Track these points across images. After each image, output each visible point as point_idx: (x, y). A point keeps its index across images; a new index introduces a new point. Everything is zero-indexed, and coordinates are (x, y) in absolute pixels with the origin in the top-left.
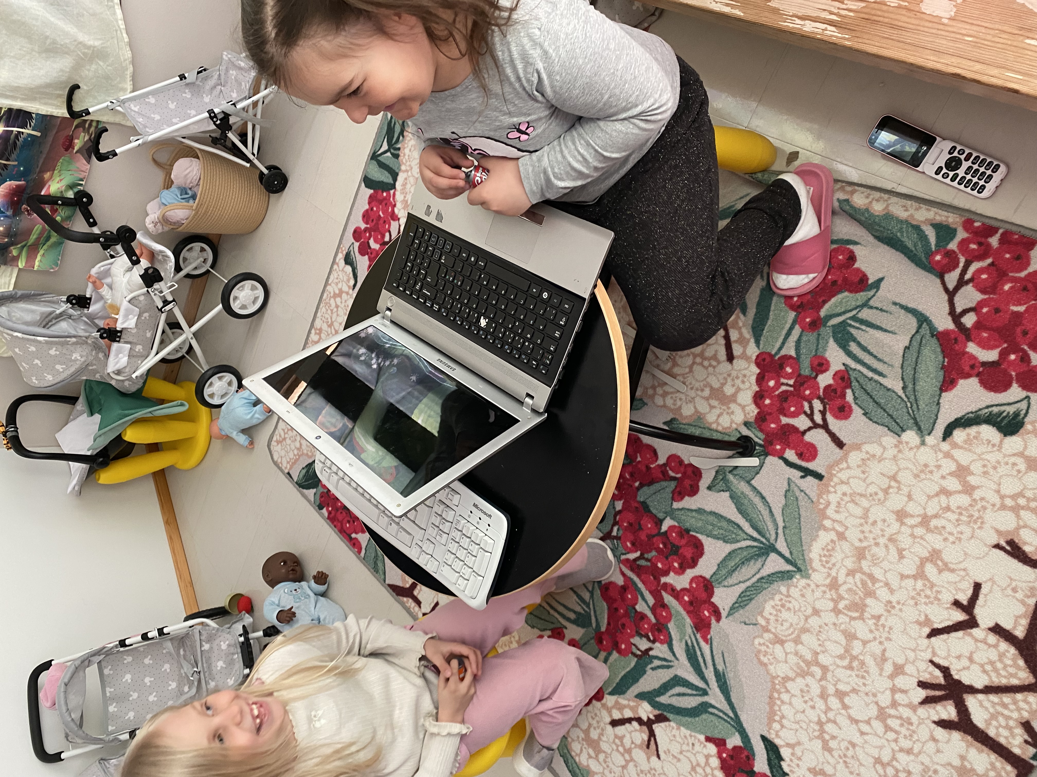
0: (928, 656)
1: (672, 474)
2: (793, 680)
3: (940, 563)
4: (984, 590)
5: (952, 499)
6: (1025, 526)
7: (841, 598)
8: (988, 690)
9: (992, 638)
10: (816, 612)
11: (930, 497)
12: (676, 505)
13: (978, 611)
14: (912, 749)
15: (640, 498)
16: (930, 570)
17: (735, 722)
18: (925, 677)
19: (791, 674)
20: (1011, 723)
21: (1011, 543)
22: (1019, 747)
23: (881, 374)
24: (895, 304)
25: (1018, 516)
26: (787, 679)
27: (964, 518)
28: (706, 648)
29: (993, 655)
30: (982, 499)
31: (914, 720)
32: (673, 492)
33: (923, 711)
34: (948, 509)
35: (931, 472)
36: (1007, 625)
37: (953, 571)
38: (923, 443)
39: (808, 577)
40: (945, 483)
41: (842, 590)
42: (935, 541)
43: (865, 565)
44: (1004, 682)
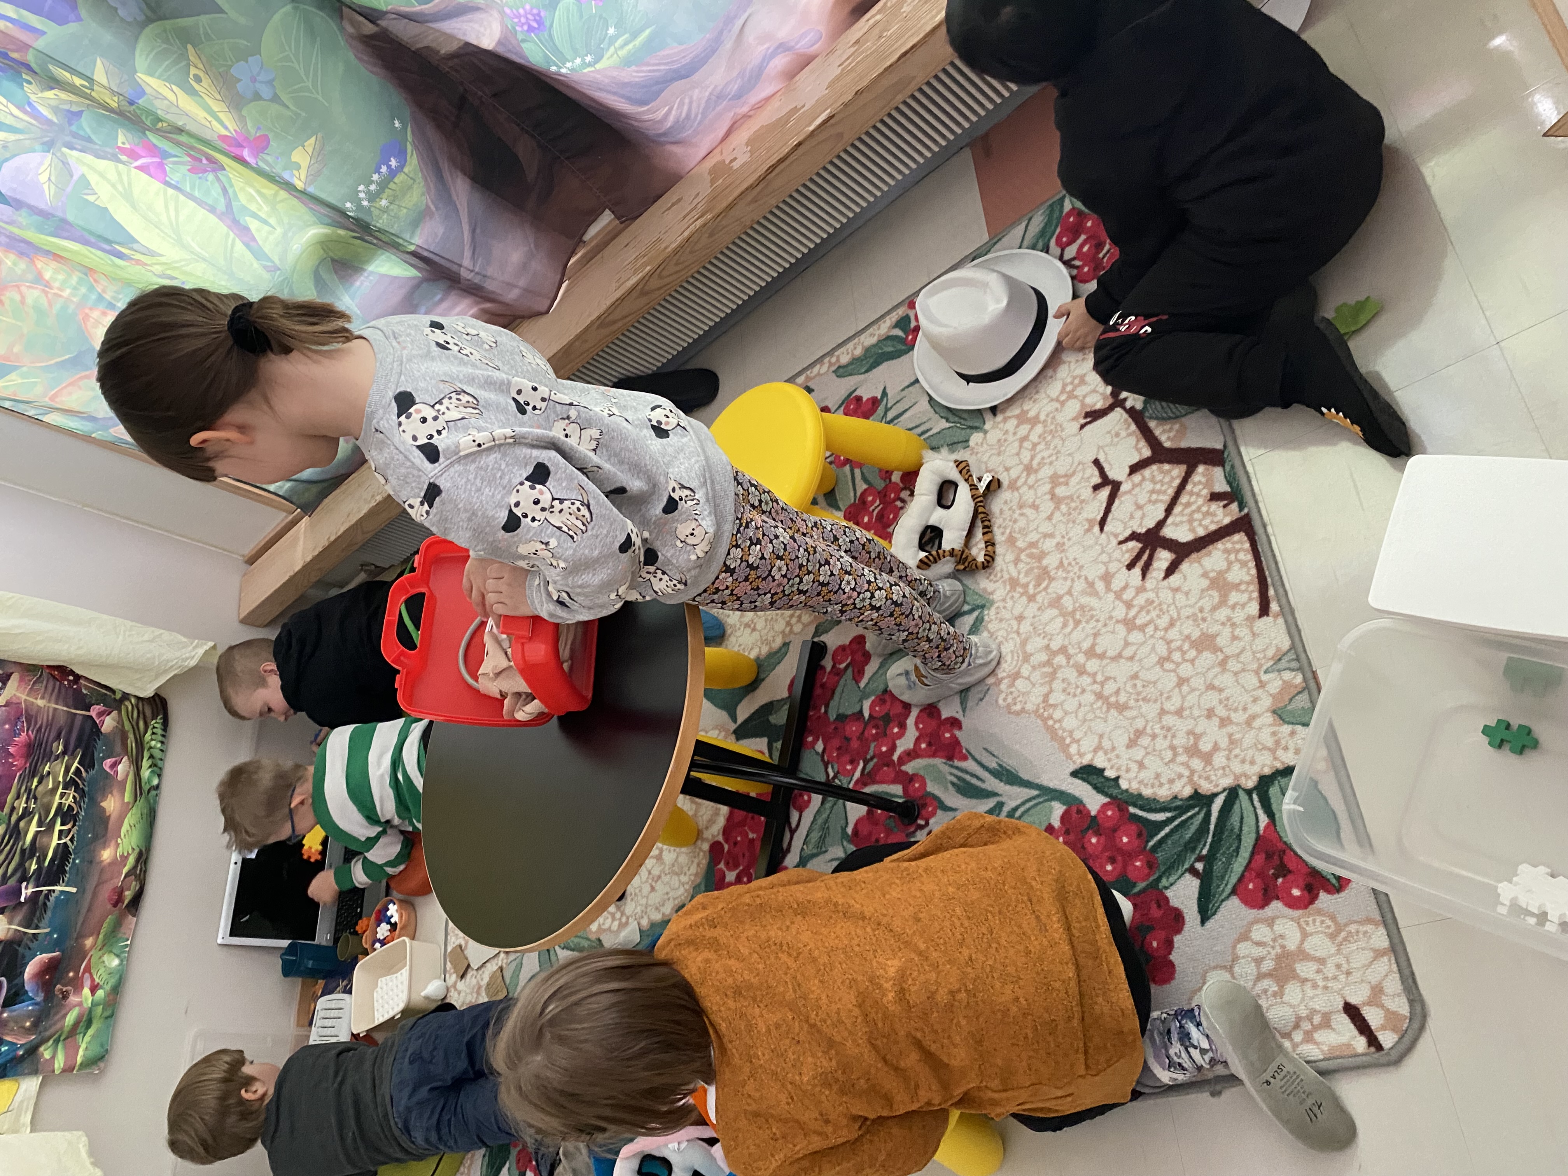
0: (1114, 542)
1: (843, 666)
2: (1051, 691)
3: (1062, 480)
4: (1102, 460)
5: (1031, 437)
6: (1084, 397)
7: (1026, 586)
8: (1169, 511)
9: (1137, 478)
10: (1020, 618)
11: (1018, 454)
12: (862, 685)
13: (1112, 475)
14: (1172, 618)
15: (832, 716)
16: (1061, 491)
17: (1044, 795)
18: (1127, 558)
19: (1046, 689)
20: (1204, 509)
21: (1087, 415)
22: (1225, 516)
23: (928, 431)
24: (903, 390)
25: (1076, 397)
26: (1046, 697)
27: (1049, 438)
28: (970, 765)
29: (1148, 486)
30: (1047, 416)
31: (1151, 595)
32: (854, 678)
33: (1150, 583)
34: (1035, 445)
35: (1005, 440)
36: (1135, 459)
37: (1074, 473)
38: (986, 432)
39: (992, 603)
40: (1018, 436)
41: (1023, 580)
42: (1046, 472)
43: (1020, 544)
44: (1171, 492)
